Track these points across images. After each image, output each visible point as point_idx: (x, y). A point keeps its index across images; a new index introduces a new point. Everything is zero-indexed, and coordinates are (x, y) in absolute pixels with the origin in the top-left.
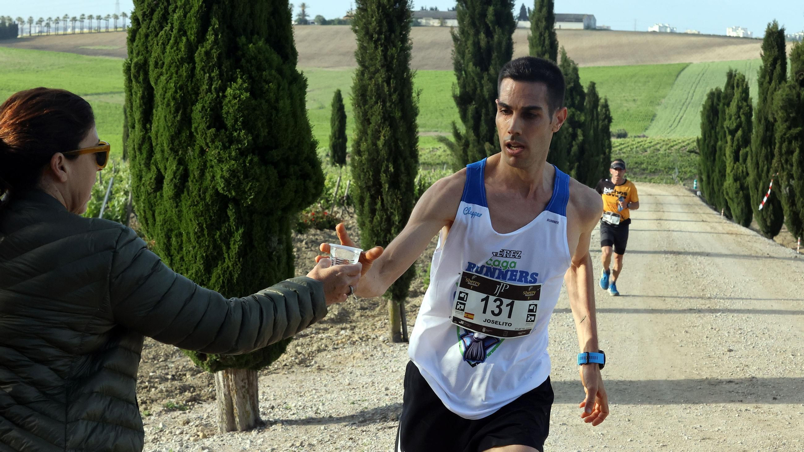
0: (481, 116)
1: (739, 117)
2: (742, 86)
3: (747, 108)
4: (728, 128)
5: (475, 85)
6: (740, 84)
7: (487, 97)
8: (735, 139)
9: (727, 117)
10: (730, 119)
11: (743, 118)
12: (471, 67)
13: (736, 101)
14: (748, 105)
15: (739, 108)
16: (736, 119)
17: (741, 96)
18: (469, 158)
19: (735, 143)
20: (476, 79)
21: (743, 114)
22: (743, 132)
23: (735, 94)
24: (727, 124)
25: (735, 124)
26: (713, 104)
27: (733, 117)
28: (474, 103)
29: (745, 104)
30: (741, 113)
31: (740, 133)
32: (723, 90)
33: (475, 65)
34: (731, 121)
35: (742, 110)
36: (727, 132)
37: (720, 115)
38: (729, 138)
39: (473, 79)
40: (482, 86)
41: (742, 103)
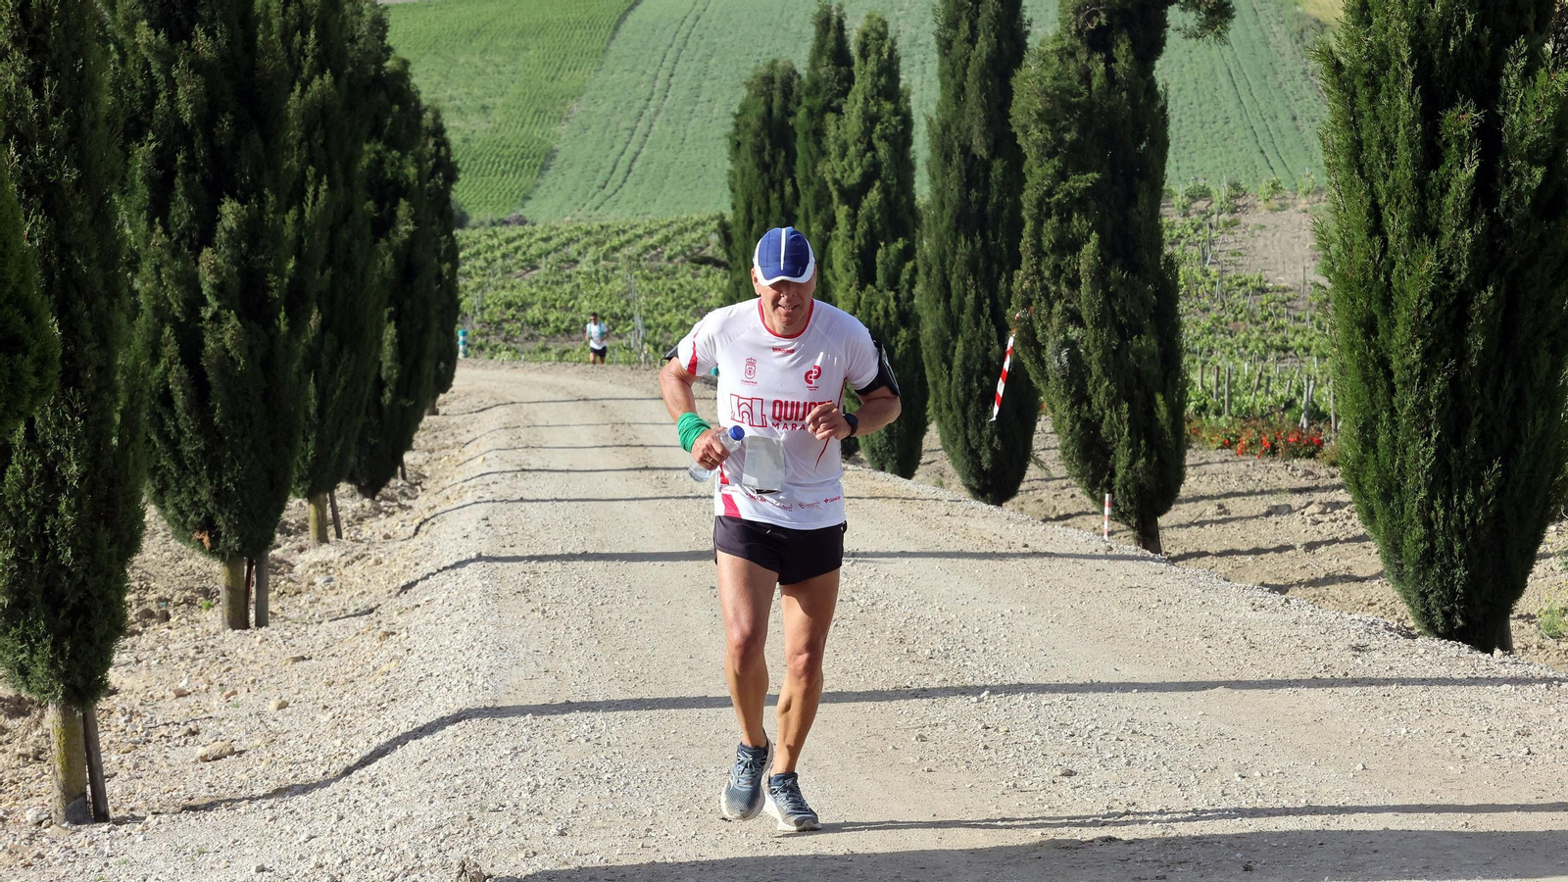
0: (170, 176)
1: (871, 147)
2: (879, 53)
3: (894, 120)
4: (836, 182)
5: (152, 81)
6: (872, 47)
7: (187, 117)
8: (861, 213)
9: (833, 148)
10: (843, 155)
11: (883, 150)
12: (144, 33)
13: (860, 98)
14: (896, 112)
15: (870, 120)
16: (862, 155)
17: (875, 85)
18: (142, 299)
19: (862, 227)
20: (155, 66)
21: (884, 137)
22: (885, 191)
23: (857, 79)
24: (831, 169)
25: (858, 171)
26: (770, 110)
27: (852, 149)
28: (151, 136)
29: (888, 106)
30: (874, 136)
31: (874, 196)
32: (802, 67)
33: (154, 26)
34: (845, 162)
35: (878, 127)
36: (835, 194)
37: (800, 146)
38: (842, 212)
39: (147, 65)
40: (172, 84)
41: (878, 104)
